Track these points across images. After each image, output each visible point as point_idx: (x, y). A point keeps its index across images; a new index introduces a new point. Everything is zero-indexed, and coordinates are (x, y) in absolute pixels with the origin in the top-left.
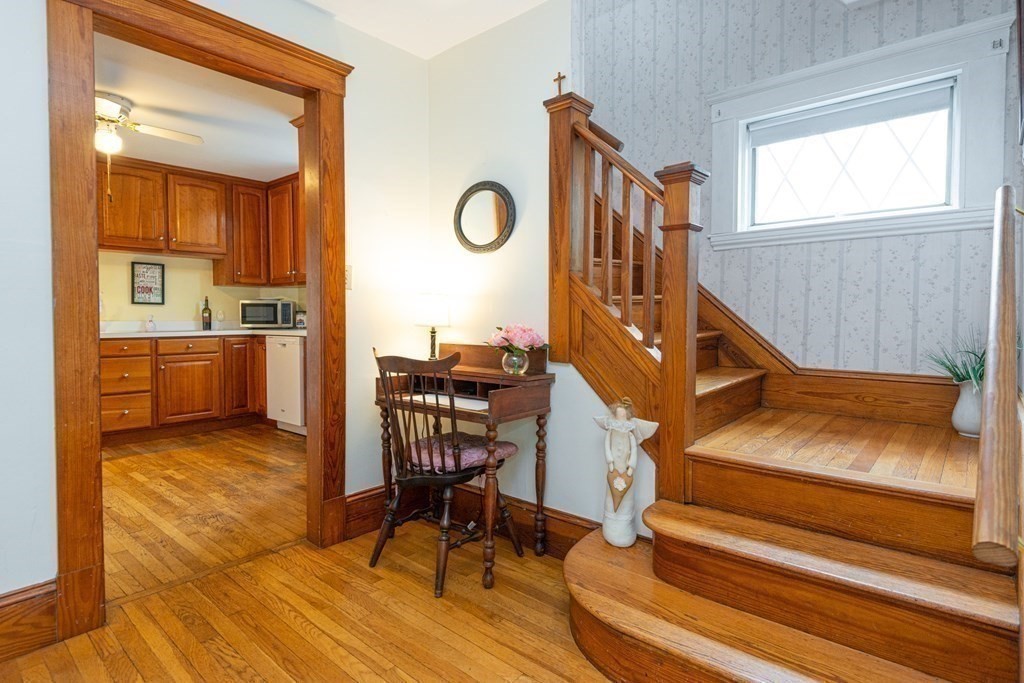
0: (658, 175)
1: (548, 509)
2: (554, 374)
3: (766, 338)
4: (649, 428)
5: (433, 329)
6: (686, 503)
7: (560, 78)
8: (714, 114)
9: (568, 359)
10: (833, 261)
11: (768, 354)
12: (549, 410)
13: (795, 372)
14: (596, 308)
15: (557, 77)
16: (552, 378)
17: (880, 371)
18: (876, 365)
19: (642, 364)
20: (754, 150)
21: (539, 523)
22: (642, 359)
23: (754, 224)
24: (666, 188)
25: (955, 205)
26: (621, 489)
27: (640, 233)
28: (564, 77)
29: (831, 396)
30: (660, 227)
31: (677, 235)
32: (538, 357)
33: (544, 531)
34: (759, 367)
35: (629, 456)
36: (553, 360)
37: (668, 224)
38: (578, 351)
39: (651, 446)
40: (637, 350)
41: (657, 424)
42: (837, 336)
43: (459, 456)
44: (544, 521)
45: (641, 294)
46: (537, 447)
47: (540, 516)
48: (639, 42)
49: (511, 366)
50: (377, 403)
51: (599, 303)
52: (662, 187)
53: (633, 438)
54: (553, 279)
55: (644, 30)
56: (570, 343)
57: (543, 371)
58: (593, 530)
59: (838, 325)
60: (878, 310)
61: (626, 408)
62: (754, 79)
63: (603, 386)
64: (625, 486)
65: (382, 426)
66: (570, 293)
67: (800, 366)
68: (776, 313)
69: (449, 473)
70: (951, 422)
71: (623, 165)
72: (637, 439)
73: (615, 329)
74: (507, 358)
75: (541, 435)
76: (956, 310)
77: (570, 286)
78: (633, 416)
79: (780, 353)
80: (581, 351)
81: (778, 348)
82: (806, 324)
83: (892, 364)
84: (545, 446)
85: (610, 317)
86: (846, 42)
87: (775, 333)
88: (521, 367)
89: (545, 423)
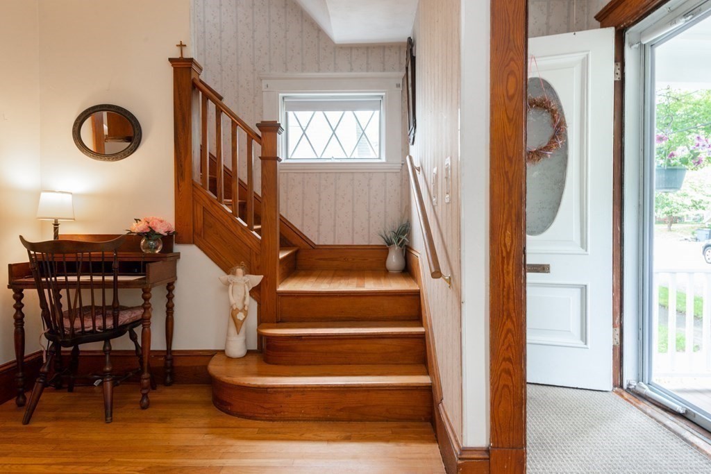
0: (258, 125)
1: (174, 351)
2: (179, 253)
3: (298, 228)
4: (256, 279)
5: (56, 221)
6: (277, 322)
7: (182, 46)
8: (264, 85)
9: (192, 242)
10: (332, 184)
11: (299, 238)
12: (176, 279)
13: (314, 247)
14: (214, 206)
15: (179, 44)
16: (178, 256)
17: (355, 244)
18: (353, 242)
19: (248, 242)
20: (287, 114)
21: (169, 362)
22: (249, 238)
23: (287, 158)
24: (262, 135)
25: (383, 160)
26: (241, 319)
27: (213, 156)
28: (185, 46)
29: (332, 259)
30: (260, 157)
31: (269, 163)
32: (168, 240)
33: (172, 367)
34: (294, 246)
35: (244, 299)
36: (180, 242)
37: (264, 155)
38: (200, 235)
39: (256, 292)
40: (245, 233)
41: (262, 276)
42: (335, 226)
43: (118, 316)
44: (172, 360)
45: (230, 198)
46: (167, 306)
47: (169, 356)
48: (208, 21)
49: (148, 248)
50: (9, 287)
51: (216, 202)
52: (259, 133)
53: (246, 287)
54: (178, 184)
55: (213, 15)
56: (194, 230)
57: (171, 251)
58: (213, 355)
59: (335, 220)
60: (353, 212)
61: (242, 269)
62: (287, 70)
63: (220, 258)
64: (244, 317)
65: (15, 306)
66: (193, 195)
67: (316, 244)
68: (303, 213)
69: (108, 330)
70: (385, 267)
71: (231, 114)
72: (248, 287)
73: (230, 220)
74: (145, 243)
75: (170, 297)
76: (385, 212)
77: (193, 190)
78: (246, 274)
79: (305, 237)
80: (202, 235)
81: (304, 233)
82: (319, 220)
83: (360, 241)
84: (173, 305)
85: (226, 212)
86: (335, 64)
87: (302, 225)
88: (156, 248)
89: (174, 288)
